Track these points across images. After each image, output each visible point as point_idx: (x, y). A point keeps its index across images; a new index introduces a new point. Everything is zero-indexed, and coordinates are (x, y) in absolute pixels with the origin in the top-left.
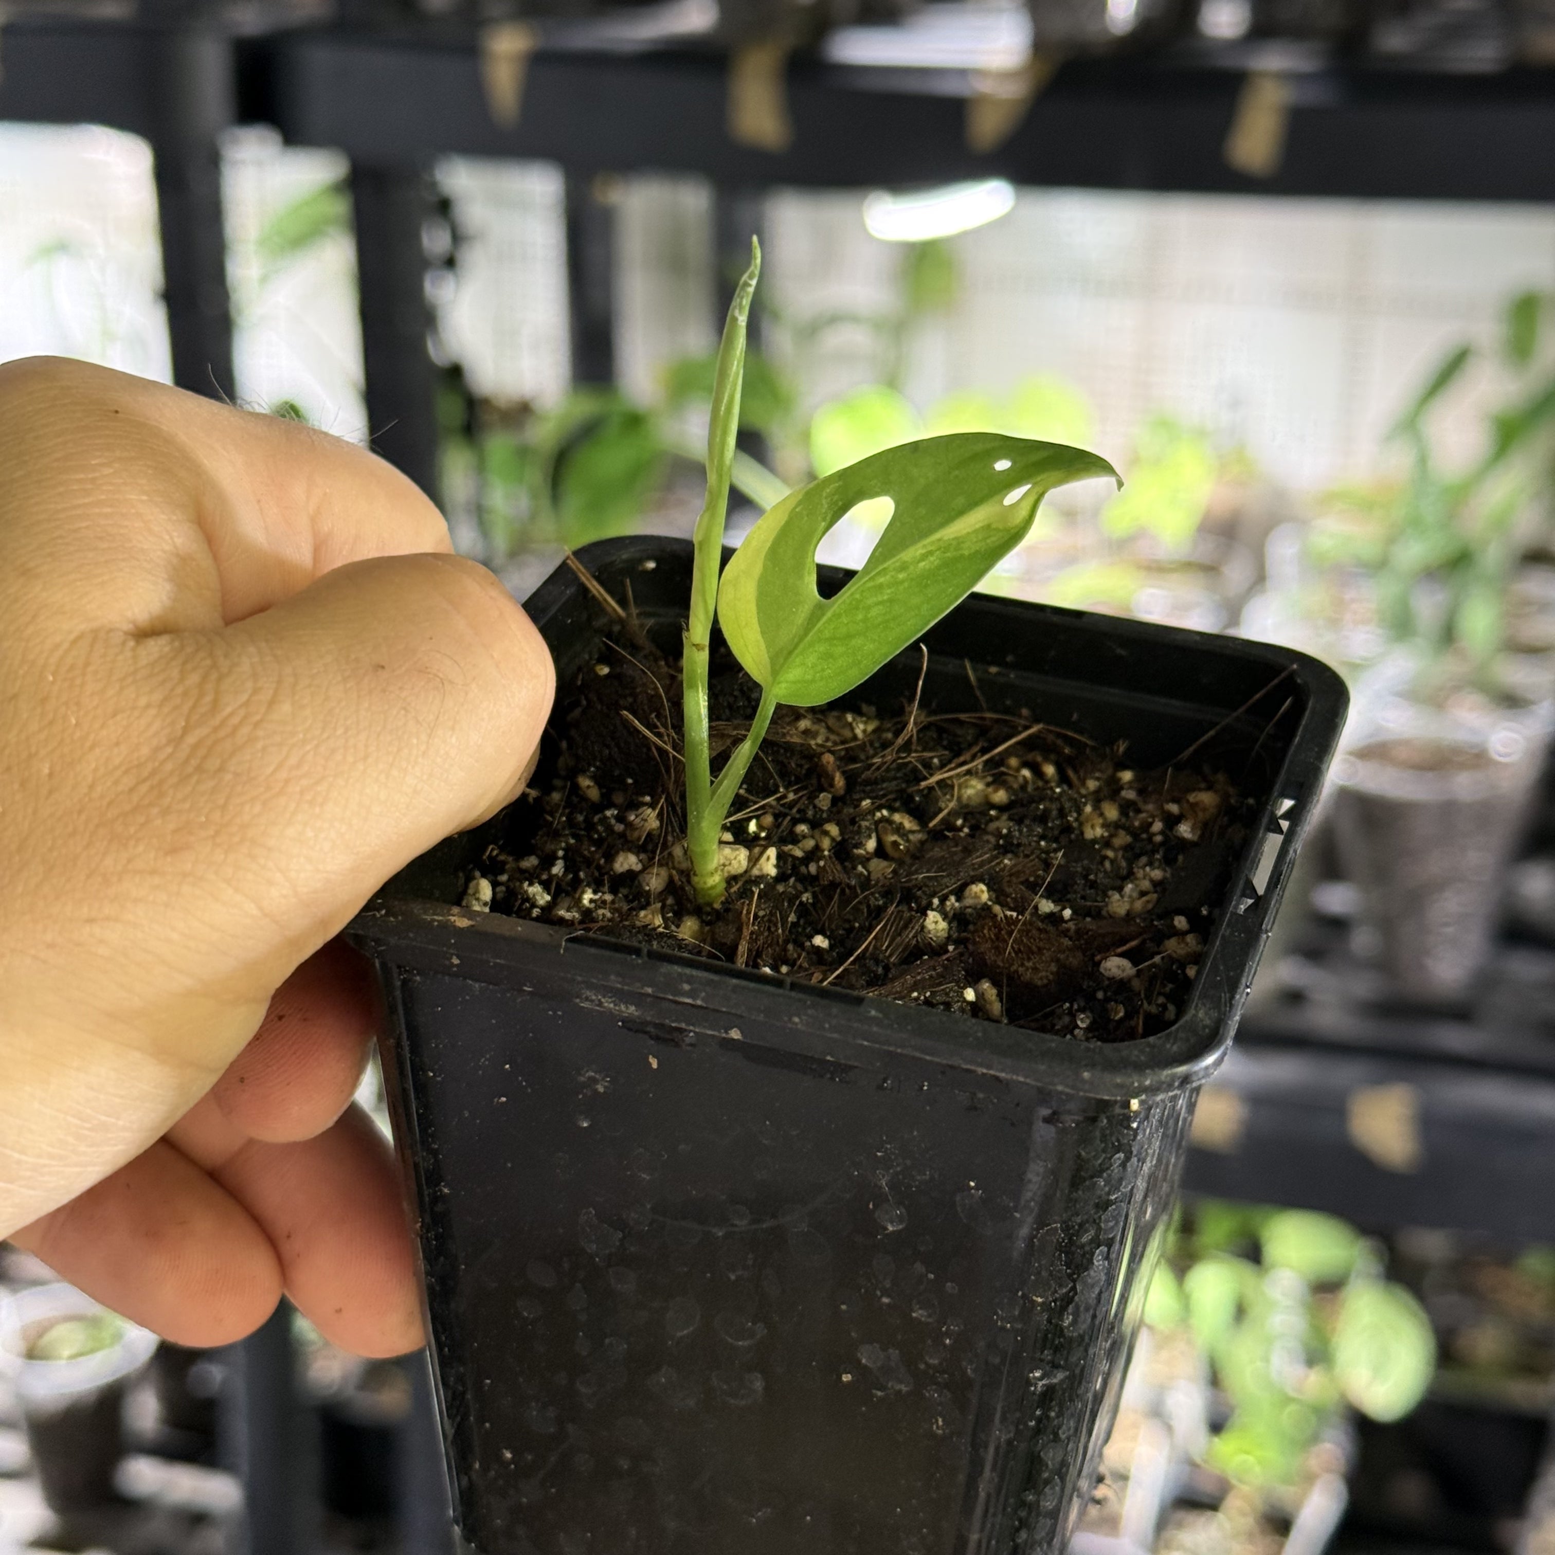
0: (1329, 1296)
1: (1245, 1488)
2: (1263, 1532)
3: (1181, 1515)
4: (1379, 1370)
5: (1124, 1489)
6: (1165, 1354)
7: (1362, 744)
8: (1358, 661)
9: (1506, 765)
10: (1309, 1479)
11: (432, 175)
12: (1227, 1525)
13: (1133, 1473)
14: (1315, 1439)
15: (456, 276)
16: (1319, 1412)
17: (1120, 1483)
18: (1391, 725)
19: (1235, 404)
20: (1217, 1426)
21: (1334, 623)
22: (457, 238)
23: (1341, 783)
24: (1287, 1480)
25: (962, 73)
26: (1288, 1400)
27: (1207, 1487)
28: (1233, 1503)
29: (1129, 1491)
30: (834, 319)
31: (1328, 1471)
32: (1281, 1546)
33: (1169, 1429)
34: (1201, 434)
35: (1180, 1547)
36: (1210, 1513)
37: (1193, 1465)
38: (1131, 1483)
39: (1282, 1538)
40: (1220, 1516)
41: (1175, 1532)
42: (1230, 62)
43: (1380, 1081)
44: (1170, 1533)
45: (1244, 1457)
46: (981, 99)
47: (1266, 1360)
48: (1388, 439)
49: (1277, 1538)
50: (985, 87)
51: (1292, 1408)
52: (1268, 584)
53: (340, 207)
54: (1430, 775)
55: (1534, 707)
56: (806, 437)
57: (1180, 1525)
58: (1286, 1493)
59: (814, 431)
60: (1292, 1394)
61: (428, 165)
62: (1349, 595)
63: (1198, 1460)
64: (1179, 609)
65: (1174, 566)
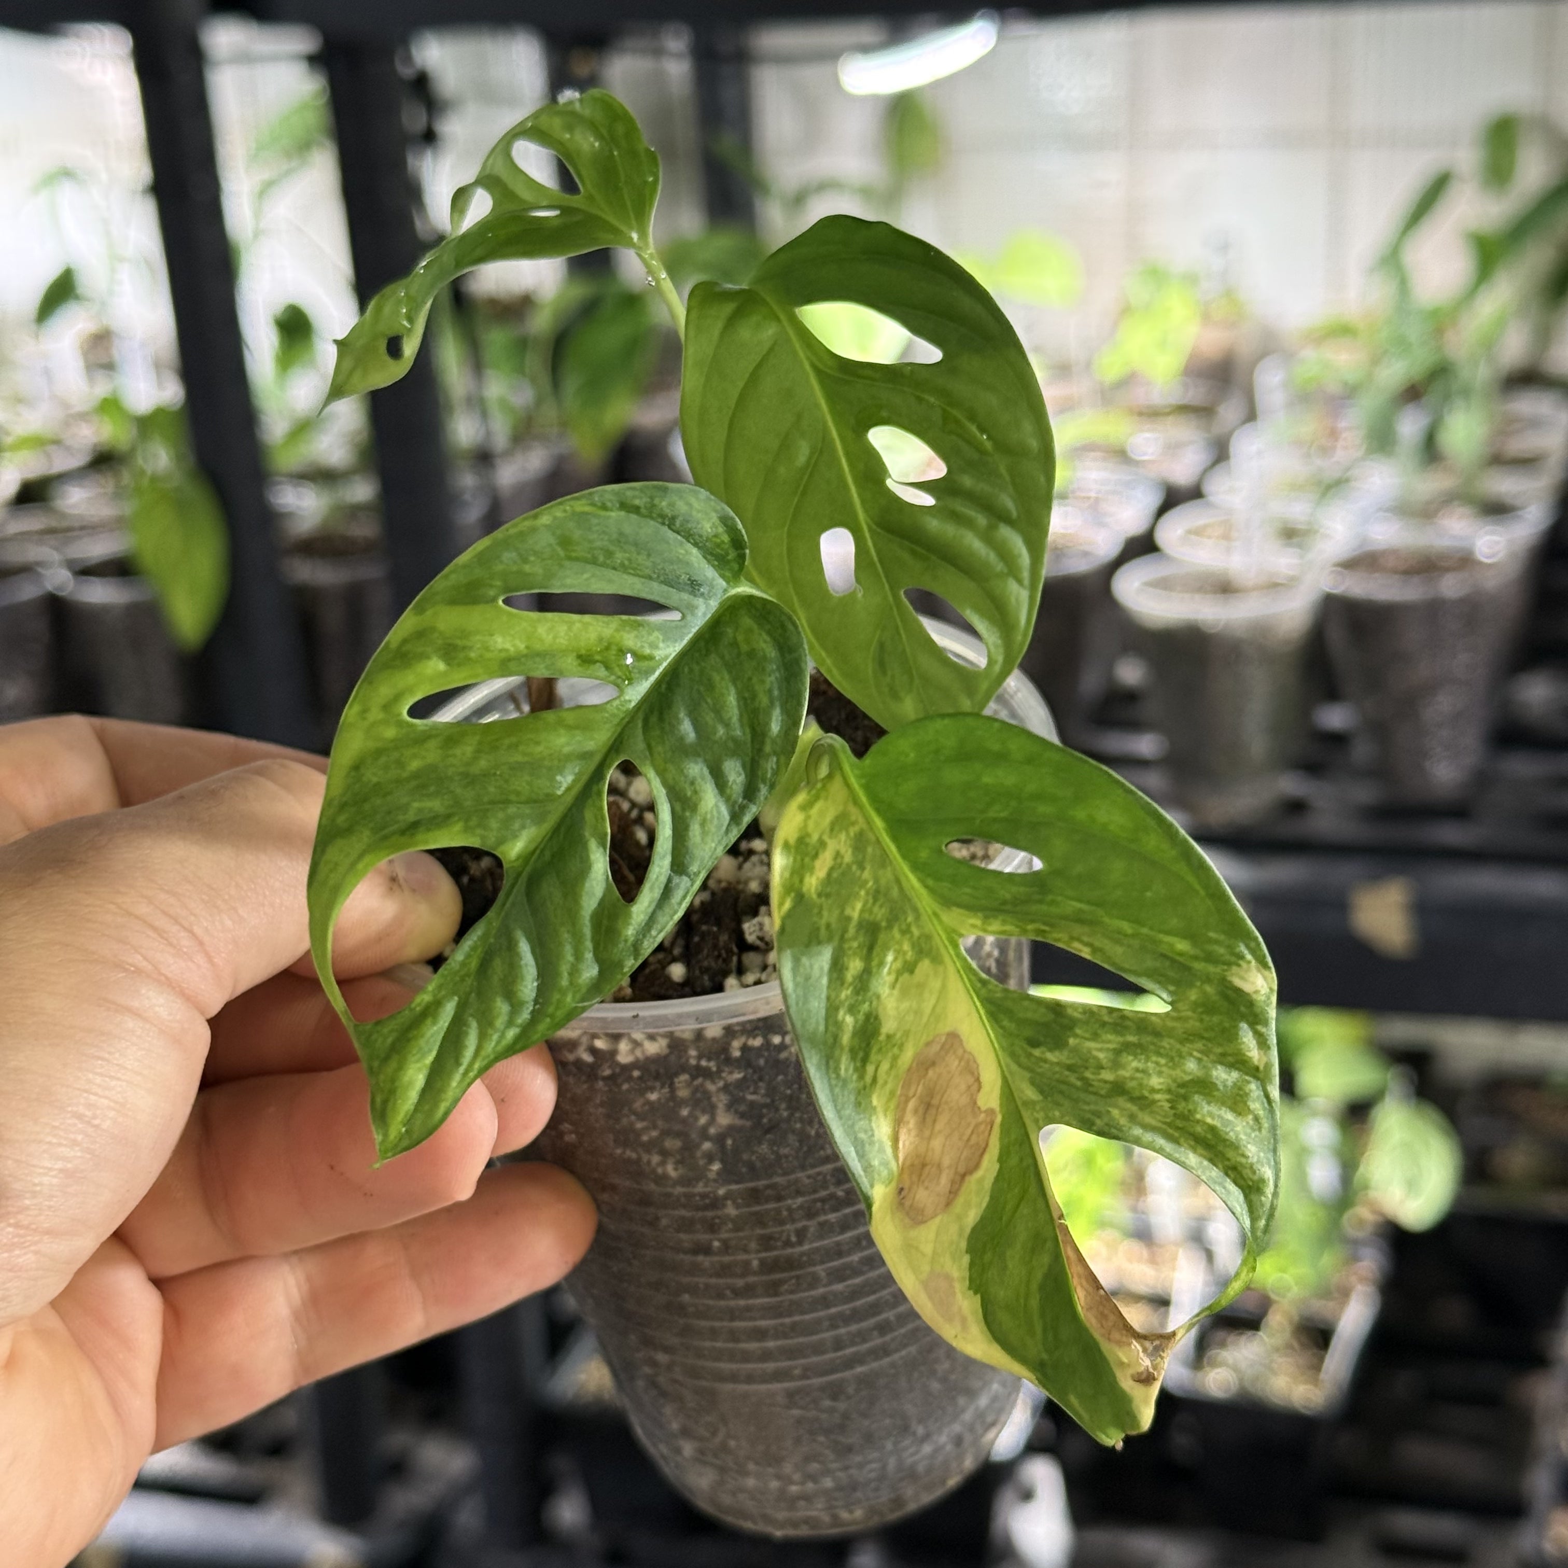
1: (1284, 1303)
2: (1304, 1345)
3: (1220, 1334)
4: (1412, 1185)
5: (1166, 1312)
7: (1348, 557)
9: (1490, 566)
10: (1345, 1292)
11: (408, 51)
12: (1268, 1343)
13: (1174, 1299)
17: (1163, 1309)
18: (1379, 537)
19: (1224, 247)
21: (1326, 451)
23: (1328, 590)
24: (1324, 1294)
27: (1248, 1306)
28: (1272, 1319)
29: (1171, 1314)
30: (824, 186)
32: (1322, 1358)
33: (1209, 1256)
34: (1191, 279)
35: (1223, 1364)
36: (1250, 1332)
38: (1172, 1309)
39: (1322, 1352)
40: (1261, 1333)
41: (1218, 1351)
43: (1376, 878)
44: (1212, 1353)
45: (1281, 1274)
48: (1373, 271)
49: (1317, 1351)
54: (1416, 579)
55: (1520, 513)
57: (1223, 1345)
58: (1322, 1308)
61: (403, 40)
62: (1340, 423)
64: (1172, 449)
65: (1168, 410)
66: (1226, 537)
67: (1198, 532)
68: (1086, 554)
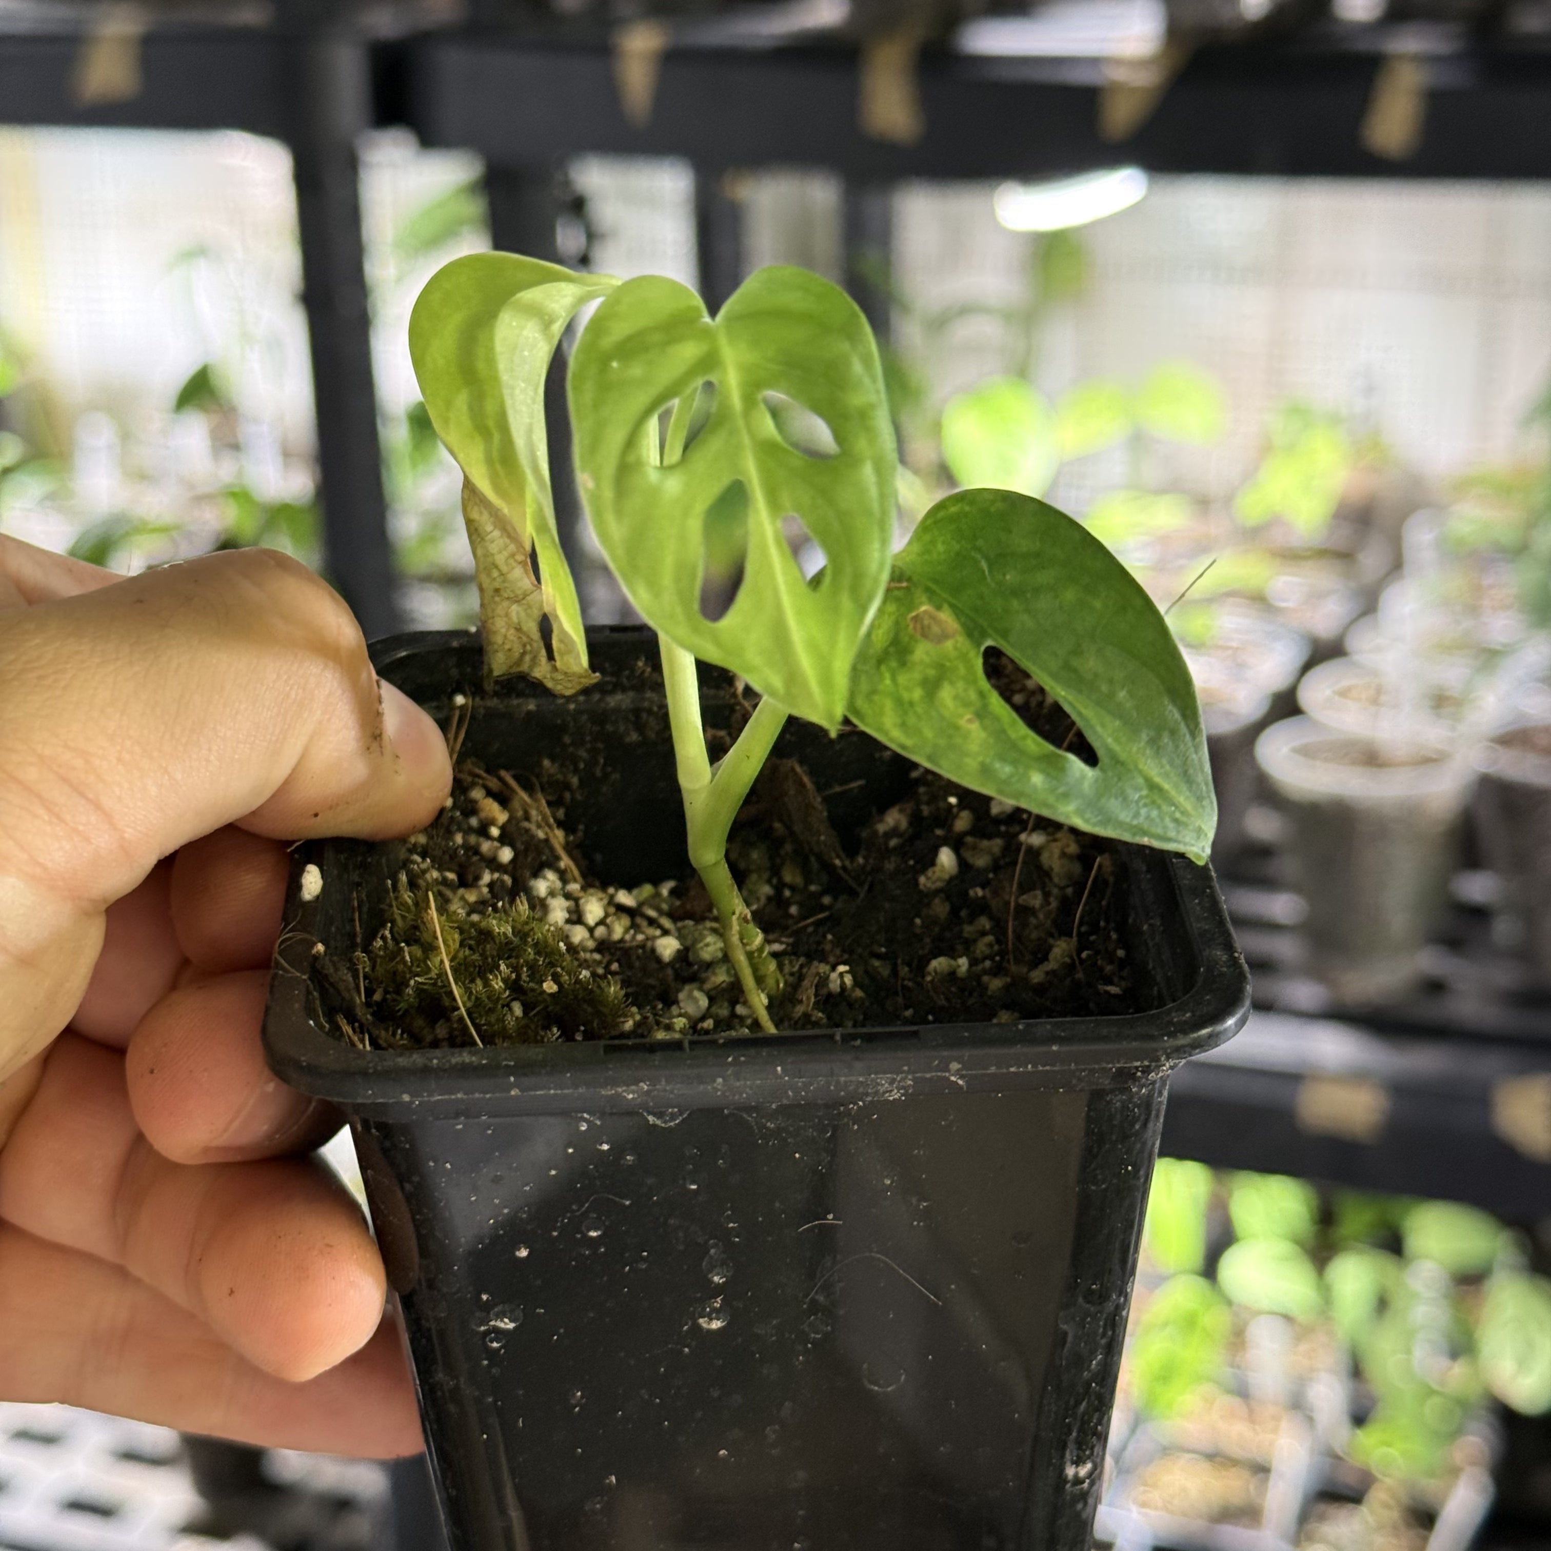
0: (1472, 1288)
1: (1388, 1481)
2: (1408, 1525)
3: (1322, 1507)
4: (1523, 1363)
5: (1265, 1481)
6: (1303, 1347)
7: (1501, 731)
8: (1498, 648)
10: (1454, 1472)
11: (566, 175)
12: (1371, 1519)
13: (1276, 1465)
14: (1457, 1433)
15: (590, 272)
16: (1462, 1404)
17: (1261, 1475)
18: (1532, 712)
20: (1359, 1419)
21: (1473, 610)
22: (592, 236)
23: (1484, 769)
24: (1431, 1474)
25: (1094, 62)
26: (1432, 1392)
27: (1349, 1479)
28: (1377, 1496)
29: (1271, 1483)
30: (966, 310)
31: (1473, 1464)
32: (1425, 1540)
33: (1310, 1420)
34: (1335, 420)
35: (1324, 1540)
36: (1351, 1506)
37: (1337, 1458)
38: (1273, 1476)
39: (1425, 1533)
40: (1364, 1509)
41: (1318, 1525)
42: (1363, 45)
43: (1524, 1071)
44: (1312, 1526)
45: (1385, 1449)
46: (1116, 88)
47: (1408, 1351)
48: (1527, 421)
49: (1422, 1532)
50: (1119, 75)
51: (1436, 1400)
52: (1407, 569)
53: (475, 208)
56: (937, 428)
57: (1322, 1518)
58: (1430, 1485)
59: (945, 422)
60: (1435, 1387)
61: (562, 163)
62: (1487, 581)
63: (1341, 1454)
64: (1315, 597)
65: (1309, 553)
66: (1375, 701)
67: (1344, 693)
68: (1227, 714)
